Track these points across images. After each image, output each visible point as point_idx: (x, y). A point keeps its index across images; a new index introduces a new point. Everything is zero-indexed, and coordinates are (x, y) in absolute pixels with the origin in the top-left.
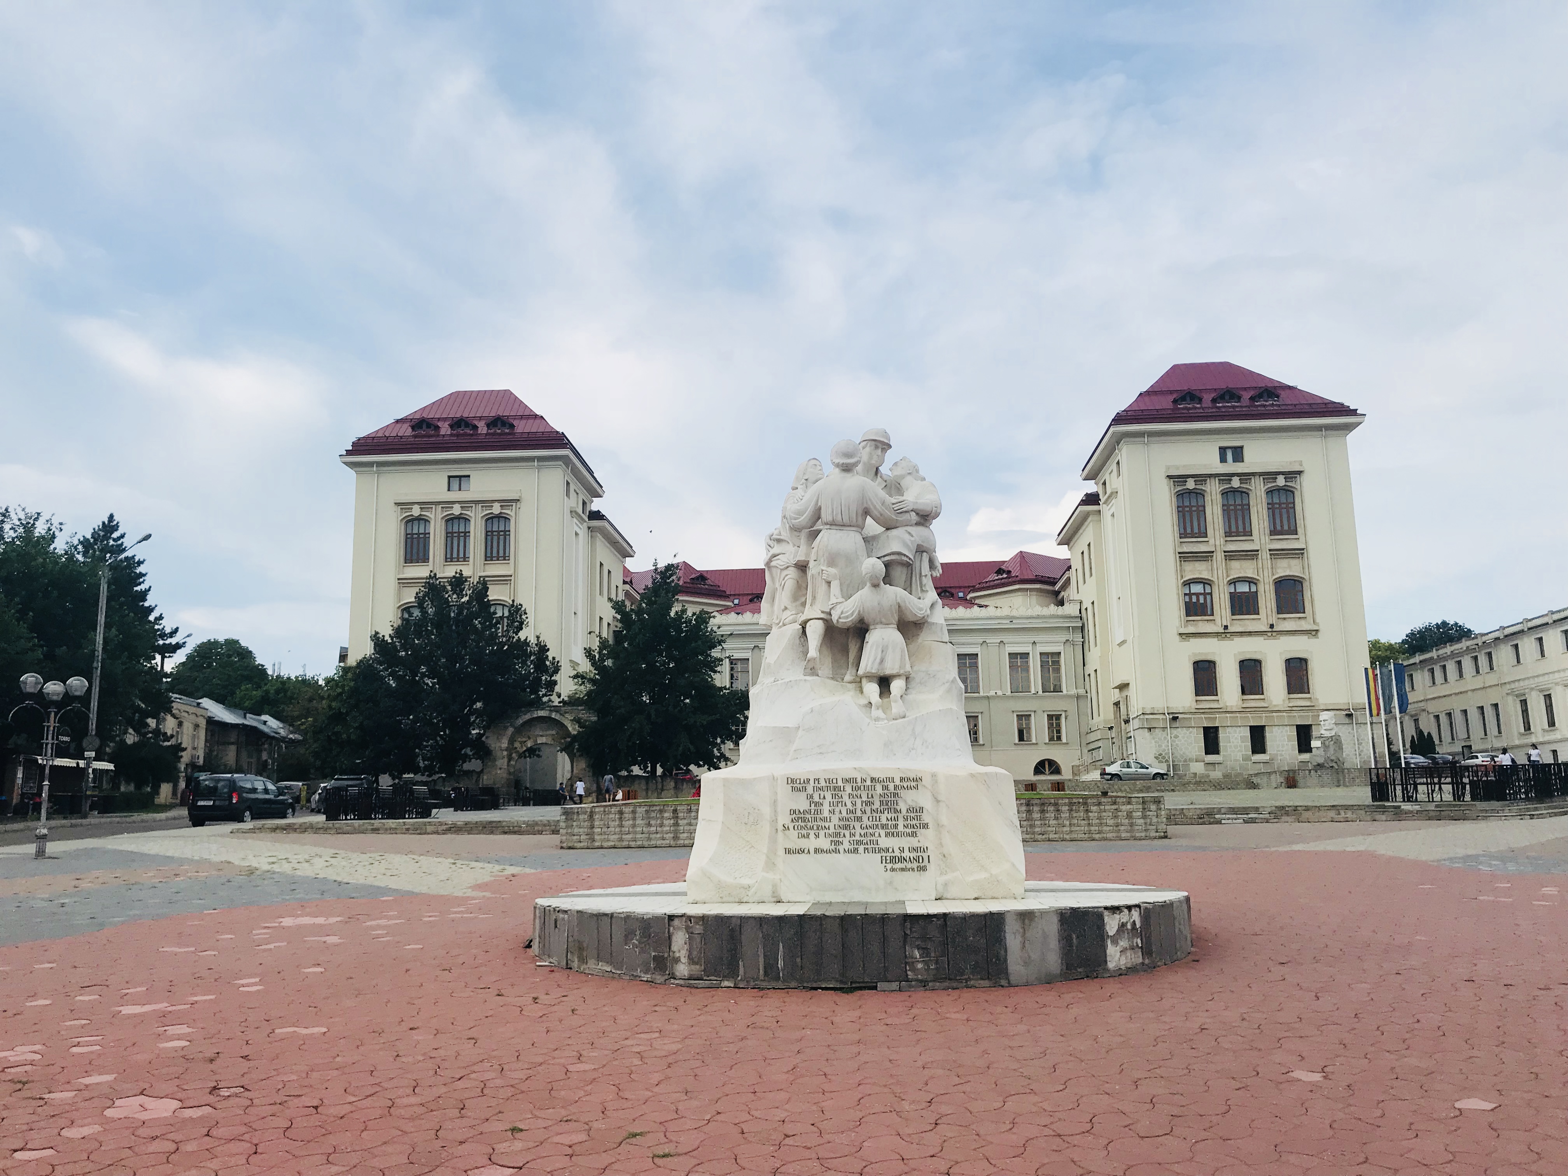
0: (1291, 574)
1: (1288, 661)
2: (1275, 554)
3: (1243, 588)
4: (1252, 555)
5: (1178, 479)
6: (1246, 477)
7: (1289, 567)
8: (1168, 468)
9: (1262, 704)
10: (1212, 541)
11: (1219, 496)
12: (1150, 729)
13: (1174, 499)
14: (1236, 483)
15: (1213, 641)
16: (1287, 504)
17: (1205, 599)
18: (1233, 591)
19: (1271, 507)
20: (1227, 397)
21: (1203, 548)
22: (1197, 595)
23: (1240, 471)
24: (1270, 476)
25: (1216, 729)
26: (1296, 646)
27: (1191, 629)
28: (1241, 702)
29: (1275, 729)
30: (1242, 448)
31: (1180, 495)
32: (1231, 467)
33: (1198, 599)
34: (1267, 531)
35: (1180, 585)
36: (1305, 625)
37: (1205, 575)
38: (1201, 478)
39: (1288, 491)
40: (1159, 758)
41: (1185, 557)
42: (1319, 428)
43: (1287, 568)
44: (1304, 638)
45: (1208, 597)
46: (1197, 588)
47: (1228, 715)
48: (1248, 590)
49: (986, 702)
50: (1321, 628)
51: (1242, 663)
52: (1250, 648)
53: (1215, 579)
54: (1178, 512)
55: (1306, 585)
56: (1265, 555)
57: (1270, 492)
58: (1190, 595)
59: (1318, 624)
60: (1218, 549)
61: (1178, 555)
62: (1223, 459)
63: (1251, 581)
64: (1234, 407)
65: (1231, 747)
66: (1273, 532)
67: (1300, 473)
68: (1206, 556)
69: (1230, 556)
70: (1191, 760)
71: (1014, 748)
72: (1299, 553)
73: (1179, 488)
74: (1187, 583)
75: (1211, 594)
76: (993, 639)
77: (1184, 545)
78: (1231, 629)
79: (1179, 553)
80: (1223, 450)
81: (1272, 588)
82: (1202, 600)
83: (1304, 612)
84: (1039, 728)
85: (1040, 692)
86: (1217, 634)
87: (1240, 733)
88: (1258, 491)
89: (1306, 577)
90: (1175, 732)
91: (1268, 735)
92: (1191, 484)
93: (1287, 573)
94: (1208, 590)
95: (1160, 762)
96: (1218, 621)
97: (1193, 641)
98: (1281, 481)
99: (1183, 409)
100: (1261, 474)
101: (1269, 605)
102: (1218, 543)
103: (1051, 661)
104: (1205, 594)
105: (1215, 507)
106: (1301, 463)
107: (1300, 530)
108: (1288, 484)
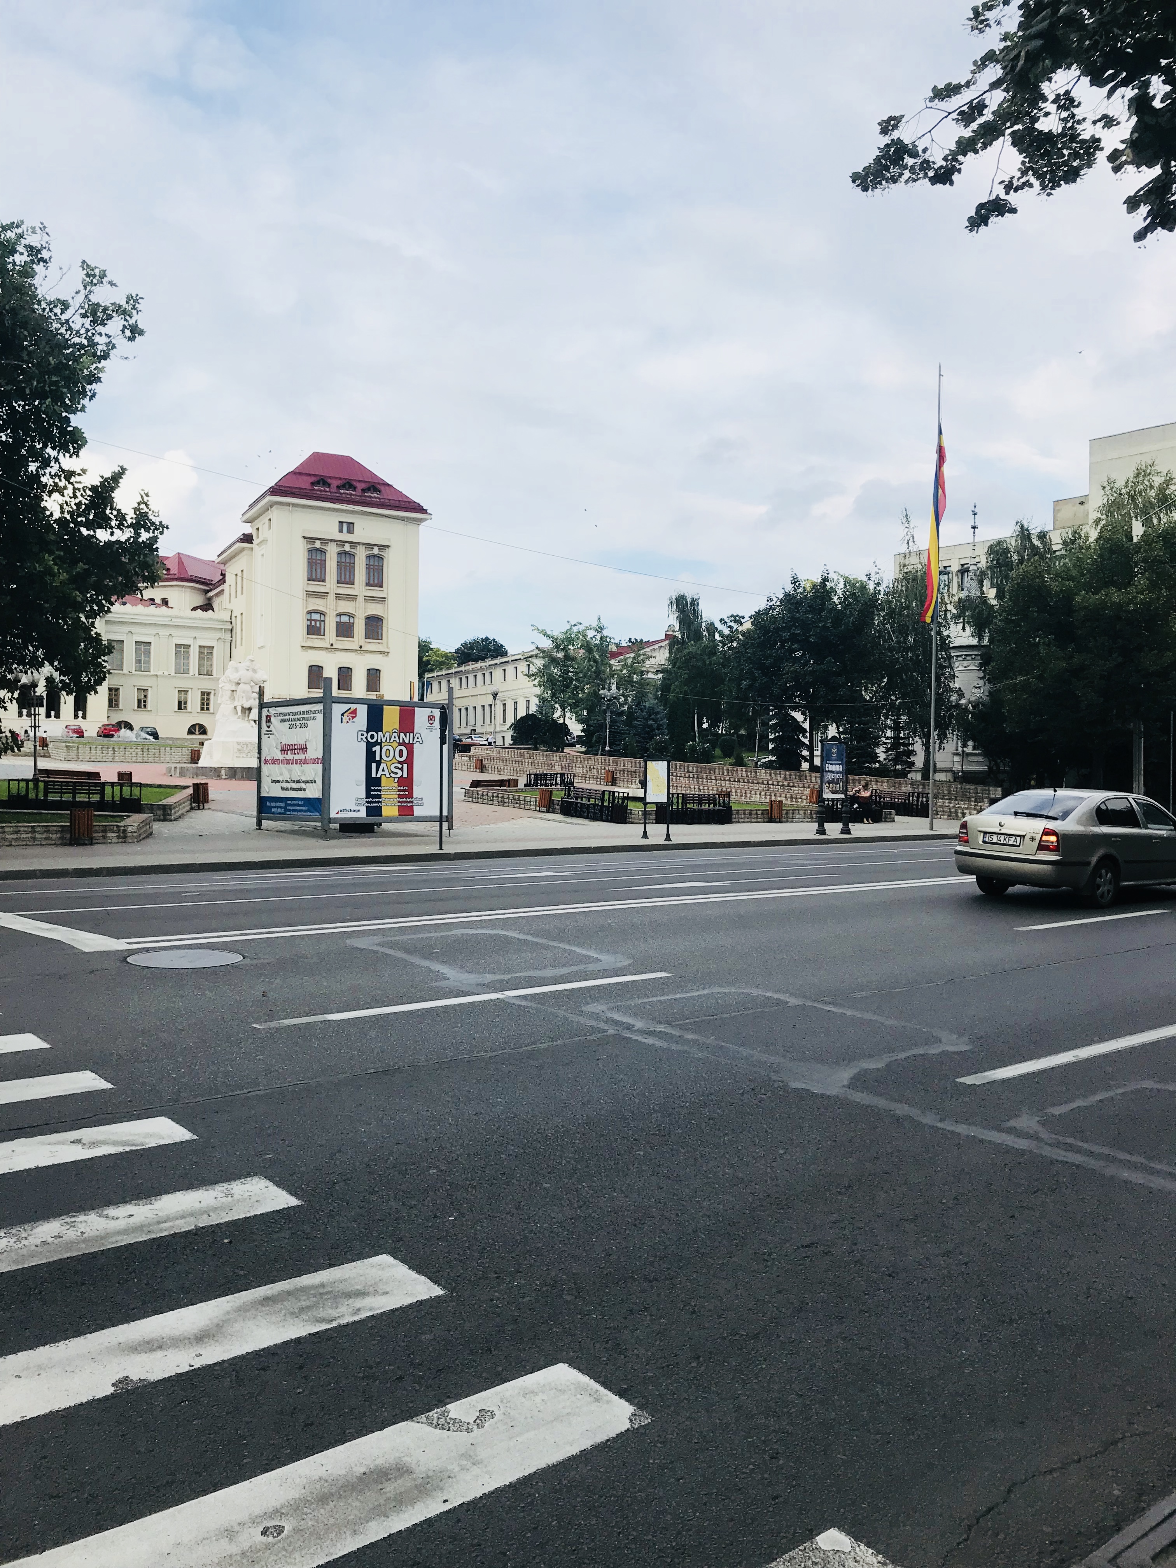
0: (376, 614)
1: (368, 670)
2: (368, 599)
3: (345, 619)
4: (353, 598)
5: (310, 540)
6: (354, 544)
7: (376, 609)
8: (304, 531)
10: (328, 586)
11: (336, 555)
13: (306, 554)
14: (347, 548)
15: (322, 653)
16: (379, 566)
17: (320, 624)
18: (338, 620)
19: (368, 567)
20: (347, 487)
21: (322, 590)
22: (316, 621)
23: (350, 539)
24: (370, 546)
26: (374, 662)
27: (309, 643)
30: (353, 524)
31: (310, 551)
32: (345, 537)
33: (315, 623)
34: (364, 584)
35: (305, 613)
36: (381, 648)
37: (321, 609)
38: (325, 541)
39: (380, 558)
41: (310, 594)
42: (403, 519)
43: (374, 609)
44: (380, 656)
45: (322, 623)
46: (316, 617)
48: (348, 621)
49: (155, 678)
50: (391, 651)
51: (340, 668)
52: (346, 659)
53: (328, 611)
54: (308, 562)
55: (384, 622)
56: (361, 599)
57: (368, 557)
58: (310, 620)
59: (389, 648)
60: (332, 591)
62: (341, 531)
63: (351, 616)
64: (351, 494)
66: (367, 584)
67: (388, 547)
68: (323, 595)
69: (339, 597)
71: (175, 714)
72: (382, 600)
73: (310, 546)
74: (310, 613)
75: (324, 621)
76: (164, 632)
77: (310, 586)
78: (335, 646)
79: (306, 591)
80: (341, 524)
81: (364, 622)
82: (318, 625)
83: (382, 639)
84: (194, 701)
85: (197, 675)
86: (326, 649)
88: (361, 556)
89: (385, 616)
92: (318, 544)
93: (374, 613)
94: (322, 618)
96: (327, 640)
97: (310, 652)
98: (376, 551)
99: (318, 490)
100: (364, 544)
101: (360, 632)
102: (332, 587)
103: (206, 652)
104: (320, 621)
105: (332, 563)
106: (389, 540)
107: (384, 585)
108: (381, 553)
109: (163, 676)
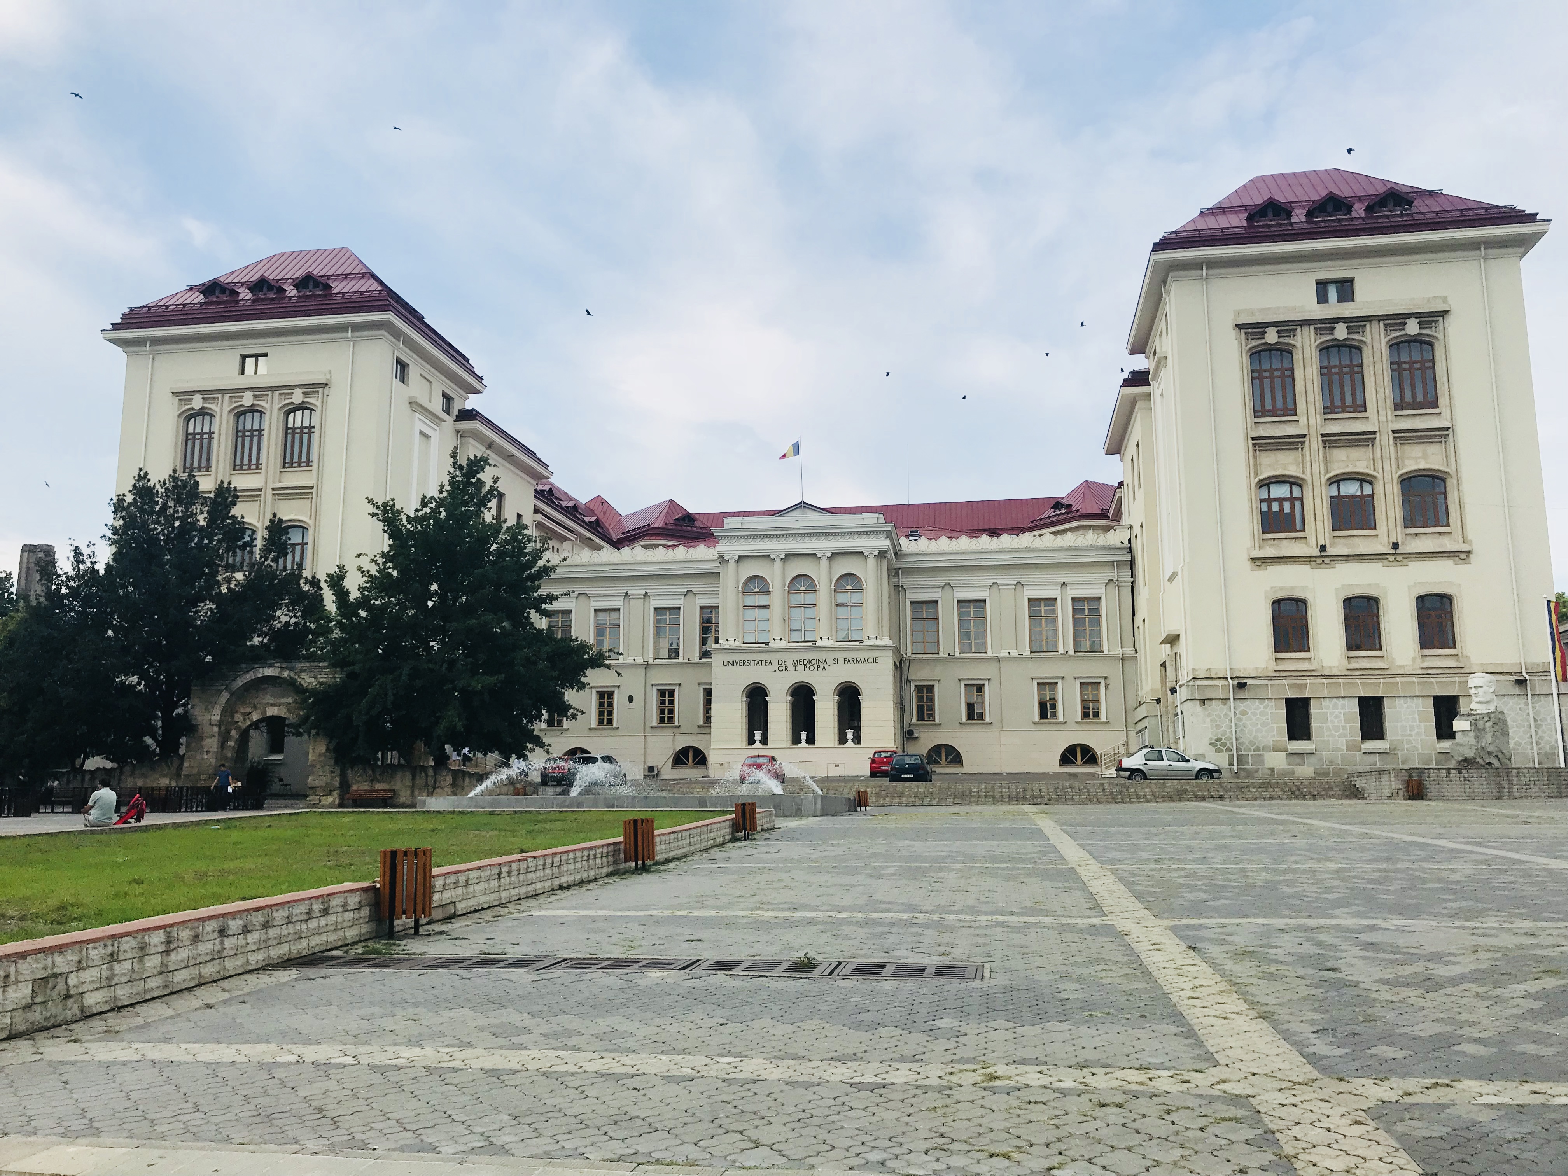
0: (1428, 466)
1: (1421, 599)
2: (1402, 437)
3: (1351, 489)
4: (1366, 439)
5: (1252, 330)
6: (1356, 323)
7: (1425, 457)
8: (1238, 313)
9: (1380, 664)
10: (1303, 420)
11: (1315, 354)
12: (1203, 702)
13: (1246, 359)
14: (1341, 332)
15: (1303, 569)
16: (1423, 362)
17: (1293, 508)
18: (1335, 494)
19: (1397, 368)
20: (1330, 209)
21: (1290, 430)
22: (1281, 501)
23: (1347, 314)
24: (1395, 320)
25: (1306, 702)
26: (1435, 577)
27: (1269, 551)
28: (1346, 661)
29: (1399, 702)
30: (1351, 281)
31: (1255, 354)
32: (1335, 309)
33: (1281, 507)
34: (1390, 403)
35: (1253, 486)
36: (1448, 544)
37: (1293, 471)
38: (1287, 327)
39: (1425, 343)
40: (1218, 744)
41: (1261, 444)
42: (1474, 245)
43: (1422, 458)
44: (1446, 565)
45: (1297, 504)
46: (1280, 491)
47: (1325, 681)
48: (1359, 493)
50: (1475, 548)
51: (1349, 602)
52: (1361, 579)
53: (1308, 477)
54: (1253, 378)
55: (1451, 483)
56: (1385, 439)
57: (1394, 346)
58: (1269, 501)
59: (1470, 543)
60: (1313, 431)
61: (1250, 442)
62: (1322, 298)
63: (1363, 479)
64: (1339, 220)
65: (1328, 729)
66: (1398, 406)
67: (1444, 313)
68: (1295, 443)
69: (1331, 441)
70: (1265, 748)
71: (1033, 728)
72: (1440, 435)
73: (1254, 343)
74: (1265, 484)
75: (1301, 499)
76: (1007, 579)
77: (1261, 427)
78: (1330, 551)
79: (1253, 439)
80: (1322, 286)
81: (1397, 489)
82: (1287, 508)
83: (1448, 525)
84: (1069, 702)
85: (1071, 652)
86: (1309, 559)
87: (1343, 707)
88: (1376, 345)
89: (1451, 470)
90: (1242, 706)
91: (1390, 711)
92: (1271, 336)
93: (1422, 466)
94: (1296, 492)
95: (1218, 751)
96: (1312, 540)
97: (1274, 570)
98: (1412, 328)
99: (1263, 226)
100: (1380, 318)
101: (1391, 514)
102: (1312, 422)
103: (1087, 609)
104: (1292, 500)
105: (1309, 370)
106: (1445, 299)
107: (1443, 401)
108: (1424, 331)
109: (1009, 658)
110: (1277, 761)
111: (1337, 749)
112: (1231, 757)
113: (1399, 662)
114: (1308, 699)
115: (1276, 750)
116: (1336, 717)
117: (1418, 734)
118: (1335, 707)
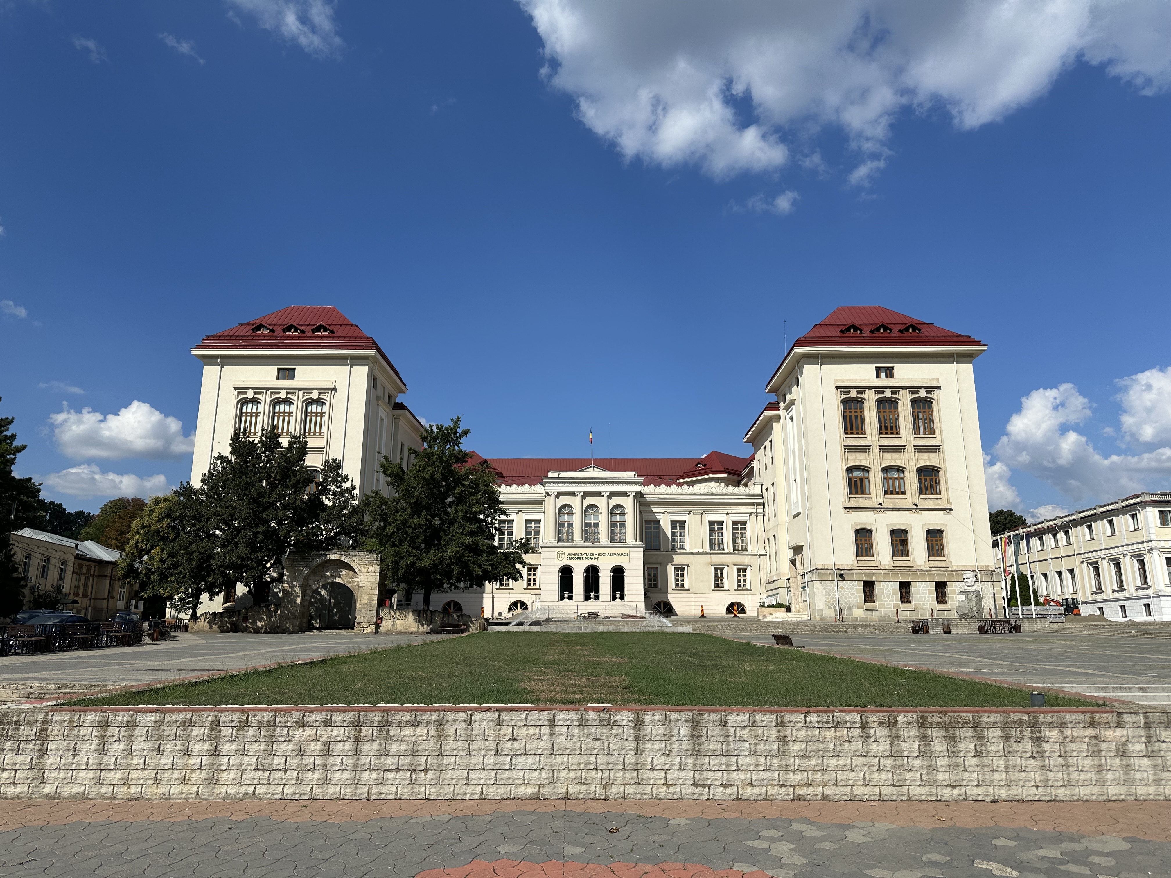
0: (931, 464)
1: (928, 532)
2: (919, 448)
3: (893, 473)
4: (901, 448)
5: (843, 389)
6: (895, 389)
7: (929, 459)
8: (836, 380)
9: (909, 564)
10: (869, 438)
11: (875, 403)
12: (821, 581)
13: (840, 405)
14: (888, 394)
15: (870, 514)
16: (926, 410)
17: (864, 482)
18: (885, 475)
19: (914, 412)
20: (882, 329)
21: (863, 442)
22: (858, 478)
23: (891, 384)
24: (914, 389)
26: (935, 520)
27: (853, 504)
28: (892, 562)
29: (918, 584)
30: (891, 368)
31: (844, 402)
32: (883, 381)
33: (858, 481)
34: (912, 431)
35: (845, 470)
36: (943, 504)
37: (864, 463)
38: (861, 389)
39: (928, 402)
40: (829, 604)
41: (848, 448)
42: (950, 354)
43: (927, 460)
44: (940, 514)
45: (866, 480)
47: (882, 572)
48: (897, 476)
50: (954, 506)
51: (893, 532)
52: (899, 520)
53: (871, 466)
54: (843, 413)
55: (941, 473)
56: (910, 449)
57: (914, 401)
58: (851, 478)
59: (951, 504)
60: (874, 444)
61: (843, 447)
62: (878, 376)
63: (899, 469)
64: (887, 336)
65: (884, 597)
66: (916, 432)
67: (938, 387)
68: (865, 449)
69: (884, 449)
70: (853, 607)
71: (711, 592)
72: (935, 449)
73: (845, 396)
74: (850, 470)
75: (868, 478)
76: (697, 510)
77: (847, 439)
78: (884, 506)
80: (878, 369)
81: (916, 475)
82: (861, 482)
83: (940, 494)
84: (730, 577)
85: (732, 551)
86: (874, 509)
87: (892, 586)
88: (905, 399)
89: (942, 466)
90: (841, 584)
91: (913, 588)
92: (853, 394)
93: (928, 463)
94: (866, 475)
95: (830, 607)
96: (874, 500)
97: (855, 513)
98: (922, 393)
99: (848, 336)
100: (906, 388)
101: (913, 487)
102: (874, 439)
103: (739, 527)
104: (863, 478)
105: (872, 412)
106: (938, 380)
107: (937, 431)
108: (928, 396)
109: (698, 553)
110: (859, 613)
111: (890, 608)
112: (836, 611)
113: (918, 564)
114: (874, 582)
115: (858, 608)
116: (889, 591)
117: (928, 601)
118: (888, 586)
